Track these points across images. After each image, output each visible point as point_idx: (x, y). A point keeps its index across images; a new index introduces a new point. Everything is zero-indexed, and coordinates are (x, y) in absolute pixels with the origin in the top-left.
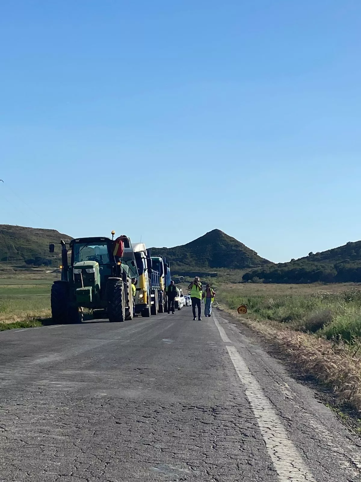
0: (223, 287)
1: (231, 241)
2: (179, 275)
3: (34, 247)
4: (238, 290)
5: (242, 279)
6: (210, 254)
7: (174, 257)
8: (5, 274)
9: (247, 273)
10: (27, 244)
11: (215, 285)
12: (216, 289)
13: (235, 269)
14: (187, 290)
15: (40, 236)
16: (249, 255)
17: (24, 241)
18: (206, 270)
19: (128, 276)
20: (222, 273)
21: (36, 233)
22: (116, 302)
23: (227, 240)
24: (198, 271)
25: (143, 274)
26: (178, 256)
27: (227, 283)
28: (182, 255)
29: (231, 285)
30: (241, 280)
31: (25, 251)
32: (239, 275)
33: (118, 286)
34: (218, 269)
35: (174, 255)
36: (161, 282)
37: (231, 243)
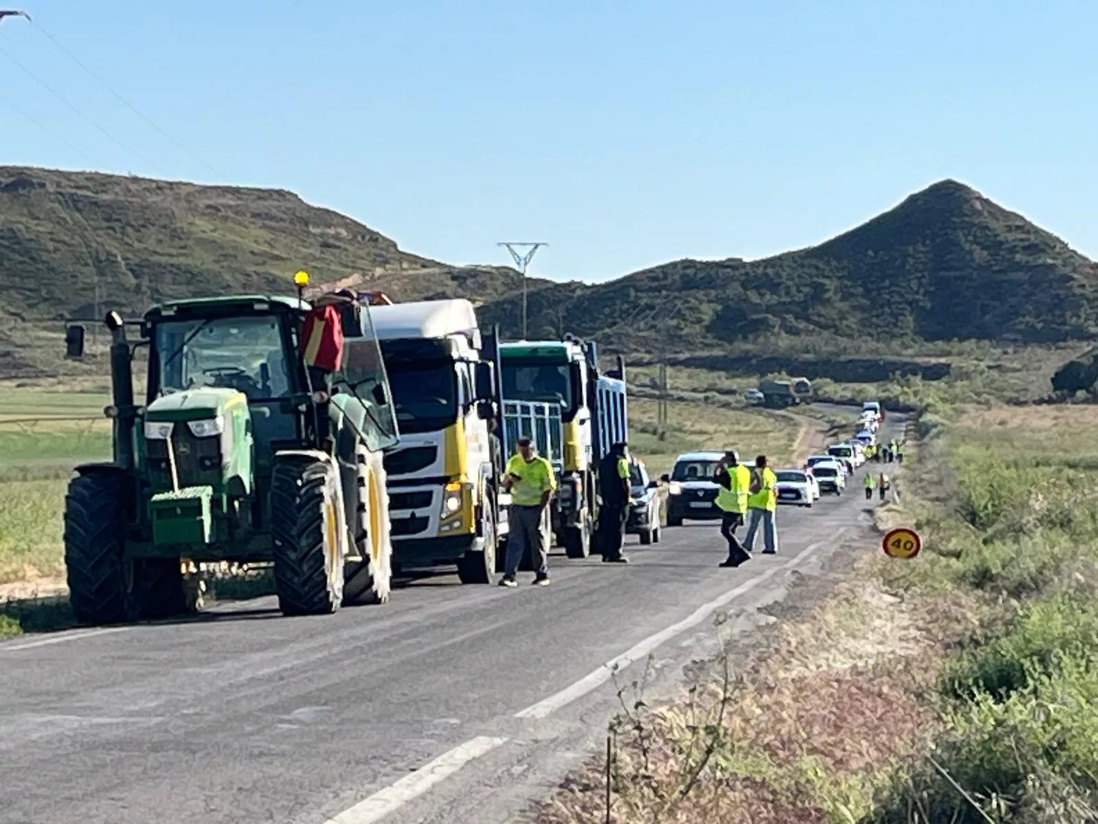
0: (969, 423)
1: (1009, 229)
2: (792, 374)
3: (202, 260)
4: (1032, 431)
5: (1050, 384)
6: (921, 285)
7: (770, 298)
8: (89, 372)
9: (1072, 363)
10: (174, 251)
11: (937, 412)
12: (940, 428)
13: (1026, 343)
14: (821, 436)
15: (226, 218)
16: (1083, 286)
17: (161, 237)
18: (904, 352)
19: (363, 442)
20: (968, 364)
21: (209, 207)
22: (304, 543)
23: (993, 224)
24: (869, 357)
25: (460, 420)
26: (787, 294)
27: (987, 403)
28: (806, 290)
29: (1006, 412)
30: (1047, 390)
31: (168, 277)
32: (1039, 369)
33: (309, 482)
34: (955, 346)
35: (774, 287)
36: (571, 439)
37: (1010, 236)
